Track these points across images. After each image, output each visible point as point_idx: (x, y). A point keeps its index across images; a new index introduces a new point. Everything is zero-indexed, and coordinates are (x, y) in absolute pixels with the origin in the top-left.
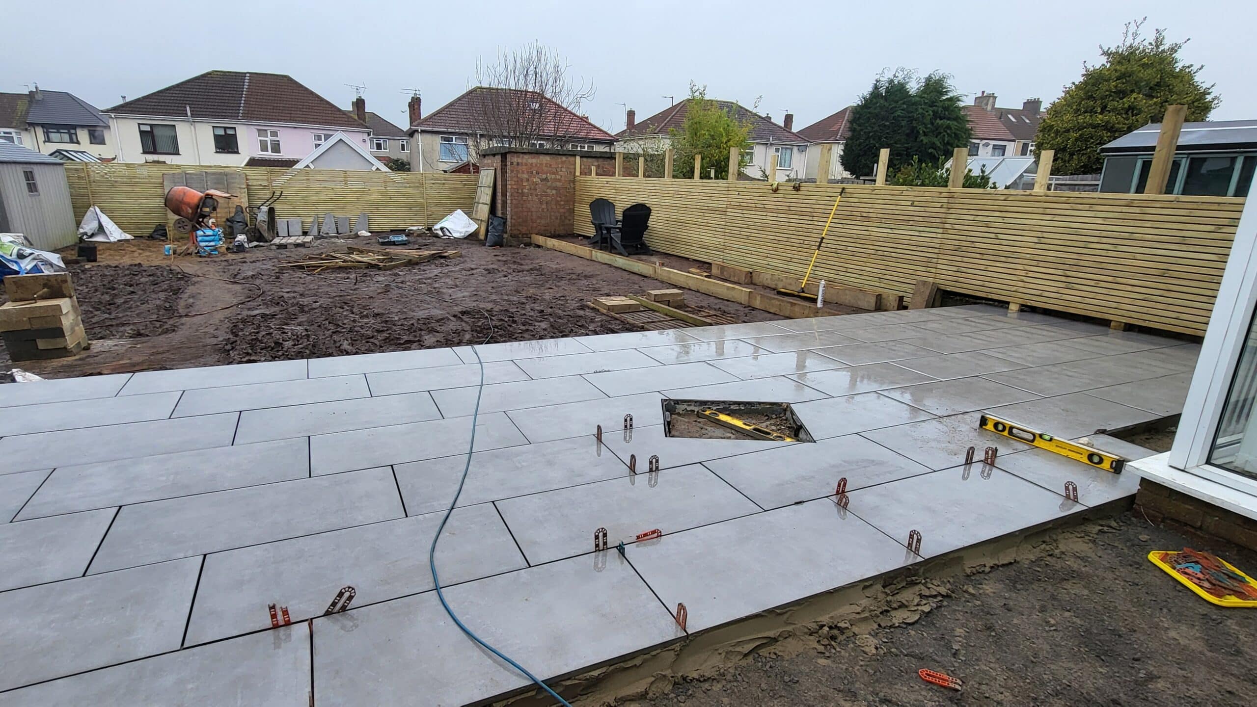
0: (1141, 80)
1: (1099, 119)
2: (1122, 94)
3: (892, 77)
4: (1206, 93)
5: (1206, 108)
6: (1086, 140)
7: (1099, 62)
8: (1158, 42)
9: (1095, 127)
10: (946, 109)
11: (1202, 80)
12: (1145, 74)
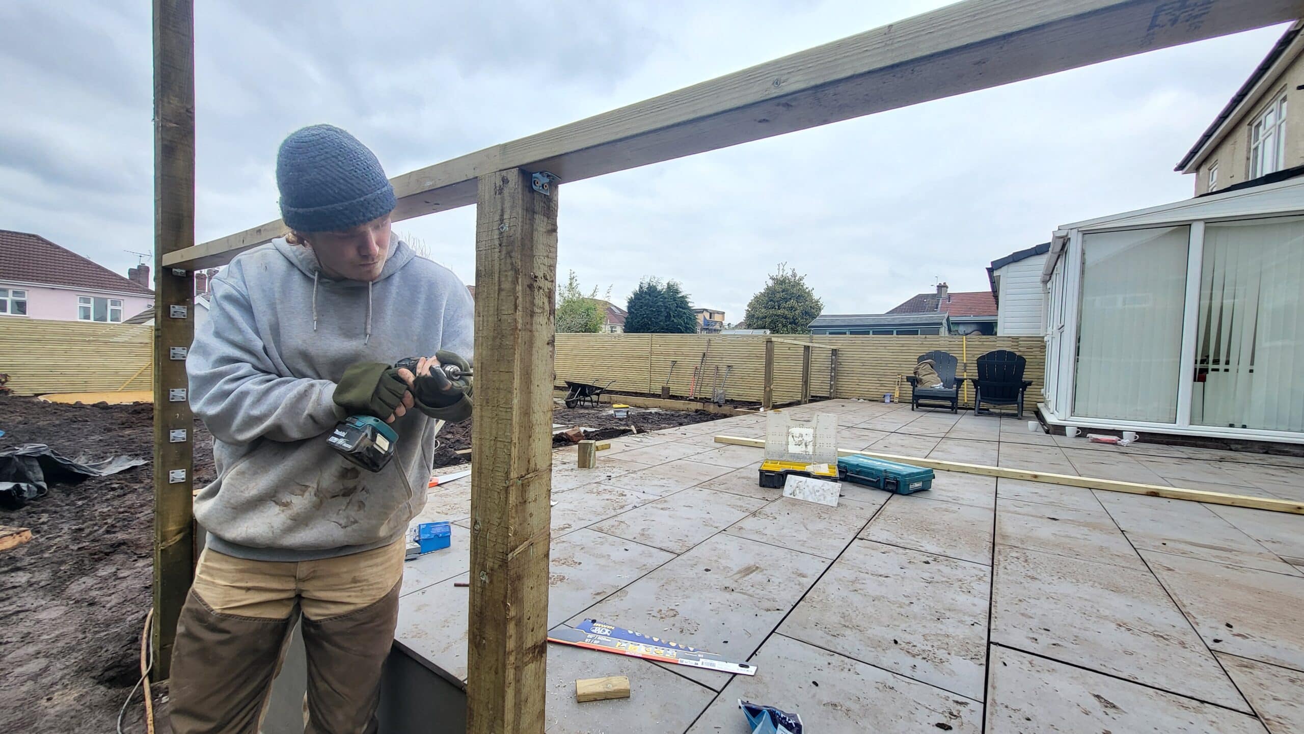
0: (793, 293)
1: (779, 312)
2: (786, 300)
3: (648, 281)
4: (818, 301)
5: (819, 309)
6: (775, 323)
7: (770, 283)
8: (794, 275)
9: (778, 316)
10: (682, 302)
11: (816, 296)
12: (795, 290)
